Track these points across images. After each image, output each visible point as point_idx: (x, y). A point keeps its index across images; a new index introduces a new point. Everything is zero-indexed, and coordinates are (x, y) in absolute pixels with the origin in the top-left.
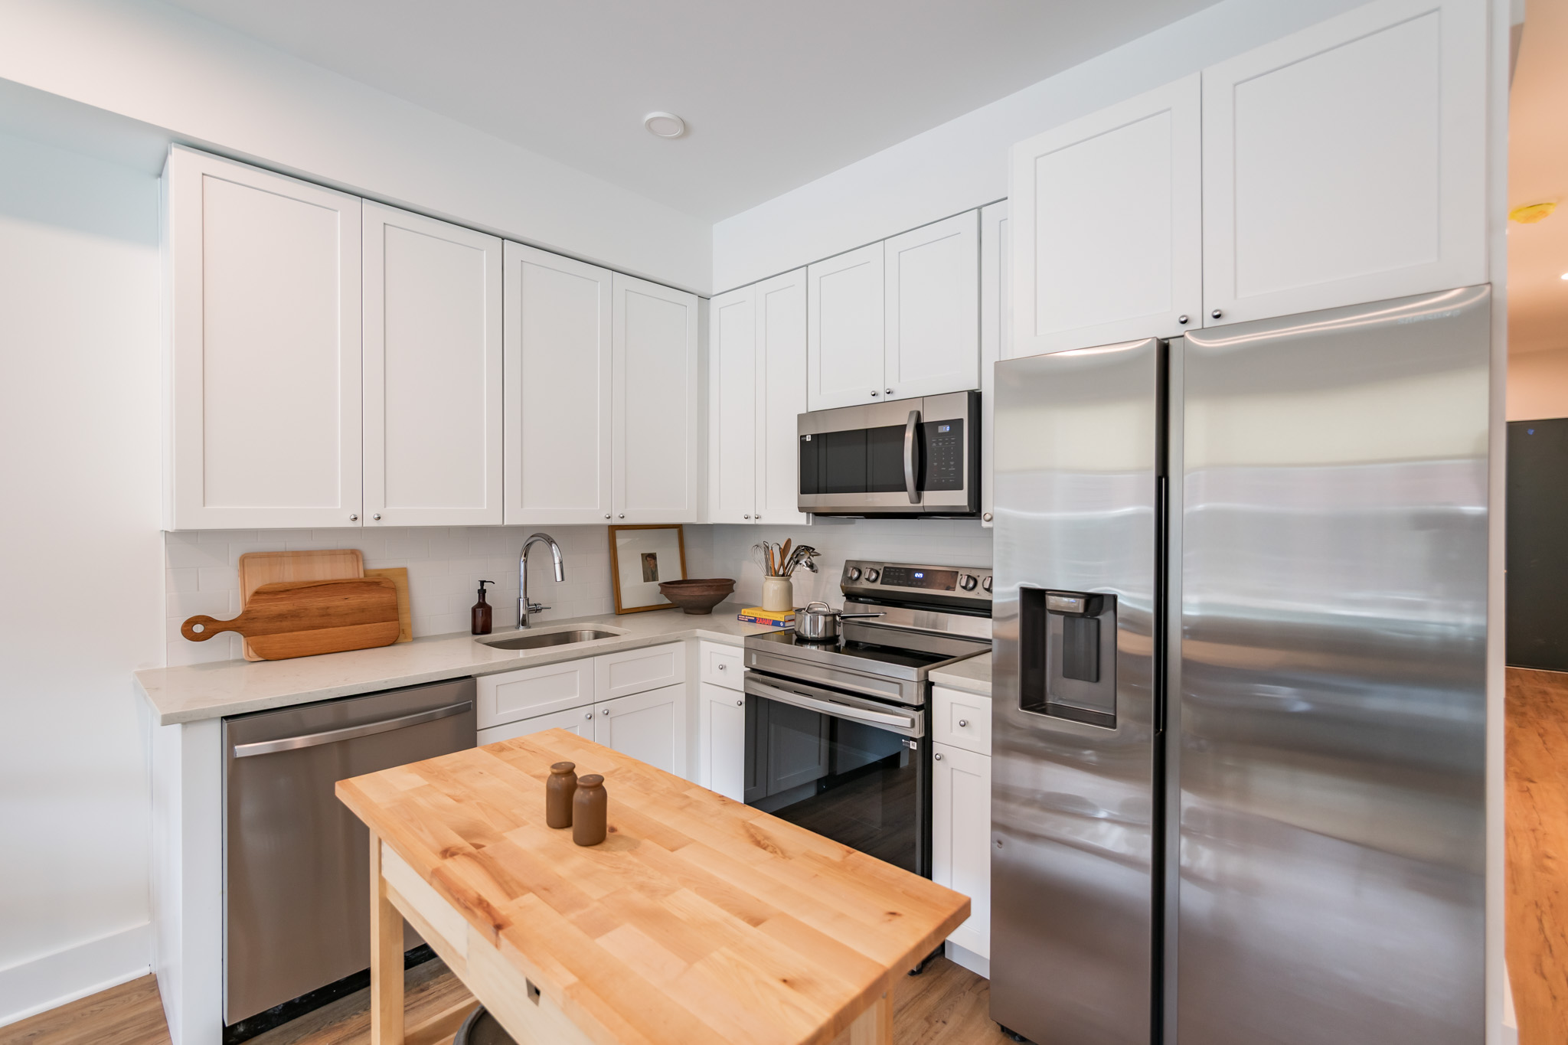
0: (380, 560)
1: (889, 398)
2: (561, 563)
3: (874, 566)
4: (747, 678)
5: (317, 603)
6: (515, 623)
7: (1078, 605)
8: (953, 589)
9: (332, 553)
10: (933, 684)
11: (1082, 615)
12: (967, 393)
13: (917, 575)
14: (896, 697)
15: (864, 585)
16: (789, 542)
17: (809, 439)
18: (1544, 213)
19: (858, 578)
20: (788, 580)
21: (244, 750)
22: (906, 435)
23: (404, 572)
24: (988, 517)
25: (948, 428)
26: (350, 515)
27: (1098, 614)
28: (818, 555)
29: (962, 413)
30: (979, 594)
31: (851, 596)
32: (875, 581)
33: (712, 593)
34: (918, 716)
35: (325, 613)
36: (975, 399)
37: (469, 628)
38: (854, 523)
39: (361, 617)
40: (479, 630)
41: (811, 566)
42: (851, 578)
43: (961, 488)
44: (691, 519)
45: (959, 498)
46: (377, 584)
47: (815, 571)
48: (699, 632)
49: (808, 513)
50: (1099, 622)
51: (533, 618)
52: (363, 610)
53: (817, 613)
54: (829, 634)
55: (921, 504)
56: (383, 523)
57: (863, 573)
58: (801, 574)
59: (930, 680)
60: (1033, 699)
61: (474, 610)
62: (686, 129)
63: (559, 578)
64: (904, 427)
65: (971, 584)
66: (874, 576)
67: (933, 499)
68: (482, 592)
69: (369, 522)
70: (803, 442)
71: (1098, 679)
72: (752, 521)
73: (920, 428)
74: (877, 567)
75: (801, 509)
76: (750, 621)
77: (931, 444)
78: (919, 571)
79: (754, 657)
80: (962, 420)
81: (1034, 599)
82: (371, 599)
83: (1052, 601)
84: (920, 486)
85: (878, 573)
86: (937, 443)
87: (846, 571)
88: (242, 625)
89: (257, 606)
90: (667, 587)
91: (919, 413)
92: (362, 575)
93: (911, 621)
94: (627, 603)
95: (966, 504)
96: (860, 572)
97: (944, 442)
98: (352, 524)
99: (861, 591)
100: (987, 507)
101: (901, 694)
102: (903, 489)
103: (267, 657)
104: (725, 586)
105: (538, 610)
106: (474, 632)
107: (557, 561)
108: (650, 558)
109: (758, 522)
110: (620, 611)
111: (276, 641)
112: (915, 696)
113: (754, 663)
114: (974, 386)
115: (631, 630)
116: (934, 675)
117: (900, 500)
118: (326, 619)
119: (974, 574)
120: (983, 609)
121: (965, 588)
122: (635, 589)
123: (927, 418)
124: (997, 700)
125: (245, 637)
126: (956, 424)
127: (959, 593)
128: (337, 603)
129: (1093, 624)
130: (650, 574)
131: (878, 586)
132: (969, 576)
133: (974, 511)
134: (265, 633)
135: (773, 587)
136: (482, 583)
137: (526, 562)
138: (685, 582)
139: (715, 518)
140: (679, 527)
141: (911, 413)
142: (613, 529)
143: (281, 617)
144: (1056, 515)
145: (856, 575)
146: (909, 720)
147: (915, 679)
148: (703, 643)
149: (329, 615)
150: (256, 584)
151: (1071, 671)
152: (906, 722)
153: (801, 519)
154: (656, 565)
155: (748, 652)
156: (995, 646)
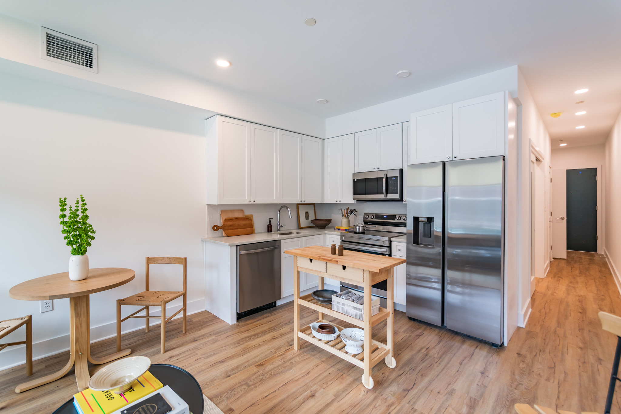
0: (247, 213)
1: (378, 170)
2: (291, 213)
3: (372, 214)
4: (341, 243)
5: (237, 223)
6: (277, 230)
7: (426, 220)
8: (395, 220)
9: (238, 210)
10: (391, 241)
11: (427, 222)
12: (399, 170)
13: (385, 217)
14: (383, 245)
15: (369, 219)
16: (348, 208)
17: (356, 180)
18: (559, 115)
19: (368, 218)
20: (348, 218)
21: (242, 253)
22: (384, 180)
23: (252, 215)
24: (404, 201)
25: (394, 178)
26: (248, 200)
27: (430, 222)
28: (357, 211)
29: (398, 174)
30: (402, 221)
31: (366, 223)
32: (373, 218)
33: (327, 222)
34: (388, 249)
35: (239, 225)
36: (401, 171)
37: (267, 231)
38: (366, 203)
39: (245, 227)
40: (269, 231)
41: (355, 215)
42: (366, 218)
43: (398, 194)
44: (320, 201)
45: (397, 196)
46: (248, 218)
47: (356, 216)
48: (326, 232)
49: (355, 200)
50: (431, 224)
51: (281, 229)
52: (246, 225)
53: (359, 226)
54: (363, 231)
55: (387, 198)
56: (255, 203)
57: (369, 216)
58: (352, 217)
59: (391, 240)
60: (416, 241)
61: (268, 226)
62: (327, 101)
63: (290, 218)
64: (383, 178)
65: (400, 219)
66: (373, 217)
67: (390, 196)
68: (270, 221)
69: (252, 203)
70: (354, 181)
71: (430, 237)
72: (338, 202)
73: (387, 178)
74: (373, 215)
75: (353, 199)
76: (338, 230)
77: (390, 182)
78: (385, 215)
79: (343, 237)
80: (398, 176)
81: (416, 220)
82: (247, 222)
83: (420, 219)
84: (387, 193)
85: (374, 216)
86: (391, 182)
87: (364, 216)
88: (224, 228)
89: (226, 223)
90: (312, 221)
91: (387, 174)
92: (244, 216)
93: (382, 229)
94: (302, 226)
95: (399, 197)
96: (368, 216)
97: (393, 182)
98: (249, 203)
99: (368, 221)
100: (404, 199)
101: (384, 244)
102: (382, 193)
103: (228, 236)
104: (329, 221)
105: (282, 227)
106: (268, 232)
107: (290, 213)
108: (307, 213)
109: (340, 202)
110: (299, 227)
111: (230, 231)
112: (387, 244)
113: (343, 239)
114: (401, 168)
115: (305, 232)
116: (392, 239)
117: (382, 197)
118: (239, 227)
119: (400, 216)
120: (404, 225)
121: (398, 219)
122: (304, 222)
123: (389, 176)
124: (408, 243)
125: (224, 230)
126: (397, 177)
127: (396, 221)
128: (241, 223)
129: (429, 225)
130: (307, 218)
131: (374, 220)
132: (399, 216)
133: (401, 199)
134: (228, 230)
135: (345, 220)
136: (270, 219)
137: (279, 213)
138: (316, 220)
139: (326, 201)
140: (314, 204)
141: (385, 174)
142: (298, 205)
143: (230, 226)
144: (423, 201)
145: (367, 217)
146: (386, 250)
147: (387, 240)
148: (327, 235)
149: (239, 226)
150: (224, 218)
151: (425, 236)
152: (385, 250)
153: (353, 202)
154: (308, 215)
155: (341, 236)
156: (407, 234)
